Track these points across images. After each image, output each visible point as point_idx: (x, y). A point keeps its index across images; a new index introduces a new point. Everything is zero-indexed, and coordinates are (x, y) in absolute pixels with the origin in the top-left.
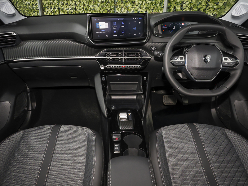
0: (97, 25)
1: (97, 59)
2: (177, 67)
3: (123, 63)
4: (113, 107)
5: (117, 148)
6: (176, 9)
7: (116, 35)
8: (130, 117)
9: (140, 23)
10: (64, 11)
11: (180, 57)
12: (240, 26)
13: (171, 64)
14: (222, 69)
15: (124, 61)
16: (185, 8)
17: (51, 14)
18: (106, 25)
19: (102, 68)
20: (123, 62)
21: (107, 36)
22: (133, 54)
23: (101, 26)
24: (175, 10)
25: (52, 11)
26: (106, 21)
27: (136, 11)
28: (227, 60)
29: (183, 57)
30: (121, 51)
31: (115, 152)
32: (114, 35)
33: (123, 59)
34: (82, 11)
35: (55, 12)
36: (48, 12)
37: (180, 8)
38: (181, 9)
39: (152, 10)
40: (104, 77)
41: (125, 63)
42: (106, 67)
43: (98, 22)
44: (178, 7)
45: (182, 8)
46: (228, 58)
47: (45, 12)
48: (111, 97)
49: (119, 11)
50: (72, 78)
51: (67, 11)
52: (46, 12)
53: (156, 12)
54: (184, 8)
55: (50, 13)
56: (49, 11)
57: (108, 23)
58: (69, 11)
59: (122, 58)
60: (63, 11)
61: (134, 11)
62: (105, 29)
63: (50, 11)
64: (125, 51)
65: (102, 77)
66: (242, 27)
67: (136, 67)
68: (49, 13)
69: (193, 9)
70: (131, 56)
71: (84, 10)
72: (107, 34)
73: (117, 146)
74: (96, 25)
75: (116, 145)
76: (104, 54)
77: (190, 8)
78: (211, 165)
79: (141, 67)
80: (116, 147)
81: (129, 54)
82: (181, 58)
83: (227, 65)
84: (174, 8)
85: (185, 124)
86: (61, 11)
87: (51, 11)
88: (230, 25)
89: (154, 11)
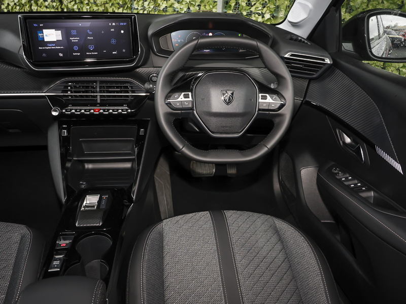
0: (40, 35)
1: (47, 95)
2: (180, 111)
3: (98, 104)
4: (83, 184)
5: (56, 263)
6: (239, 5)
7: (79, 54)
8: (103, 202)
9: (122, 32)
10: (39, 5)
11: (183, 93)
12: (303, 40)
13: (166, 106)
14: (258, 114)
15: (101, 100)
16: (255, 4)
17: (15, 8)
18: (57, 36)
19: (55, 114)
20: (99, 101)
21: (61, 55)
22: (118, 87)
23: (46, 36)
24: (237, 6)
25: (17, 4)
26: (57, 28)
27: (171, 6)
28: (266, 99)
29: (190, 93)
30: (96, 82)
31: (51, 269)
32: (74, 54)
33: (99, 97)
34: (74, 5)
35: (22, 5)
36: (8, 5)
37: (246, 3)
38: (248, 6)
39: (198, 5)
40: (65, 128)
41: (101, 105)
42: (64, 111)
43: (41, 29)
44: (242, 2)
45: (249, 4)
46: (267, 95)
47: (3, 4)
48: (84, 166)
49: (140, 6)
50: (10, 131)
51: (44, 5)
52: (6, 5)
53: (205, 9)
54: (253, 4)
55: (12, 7)
56: (10, 4)
57: (60, 31)
58: (49, 4)
59: (97, 95)
60: (37, 4)
61: (166, 7)
62: (57, 43)
63: (13, 3)
64: (101, 82)
65: (60, 128)
66: (306, 42)
67: (120, 111)
68: (10, 7)
69: (268, 5)
70: (114, 92)
71: (76, 3)
72: (61, 51)
73: (59, 259)
74: (37, 35)
75: (57, 257)
76: (63, 87)
77: (262, 4)
78: (240, 284)
79: (129, 111)
80: (56, 260)
81: (110, 87)
82: (186, 96)
83: (267, 108)
84: (236, 3)
85: (206, 212)
86: (34, 4)
87: (15, 4)
88: (289, 37)
89: (202, 8)
